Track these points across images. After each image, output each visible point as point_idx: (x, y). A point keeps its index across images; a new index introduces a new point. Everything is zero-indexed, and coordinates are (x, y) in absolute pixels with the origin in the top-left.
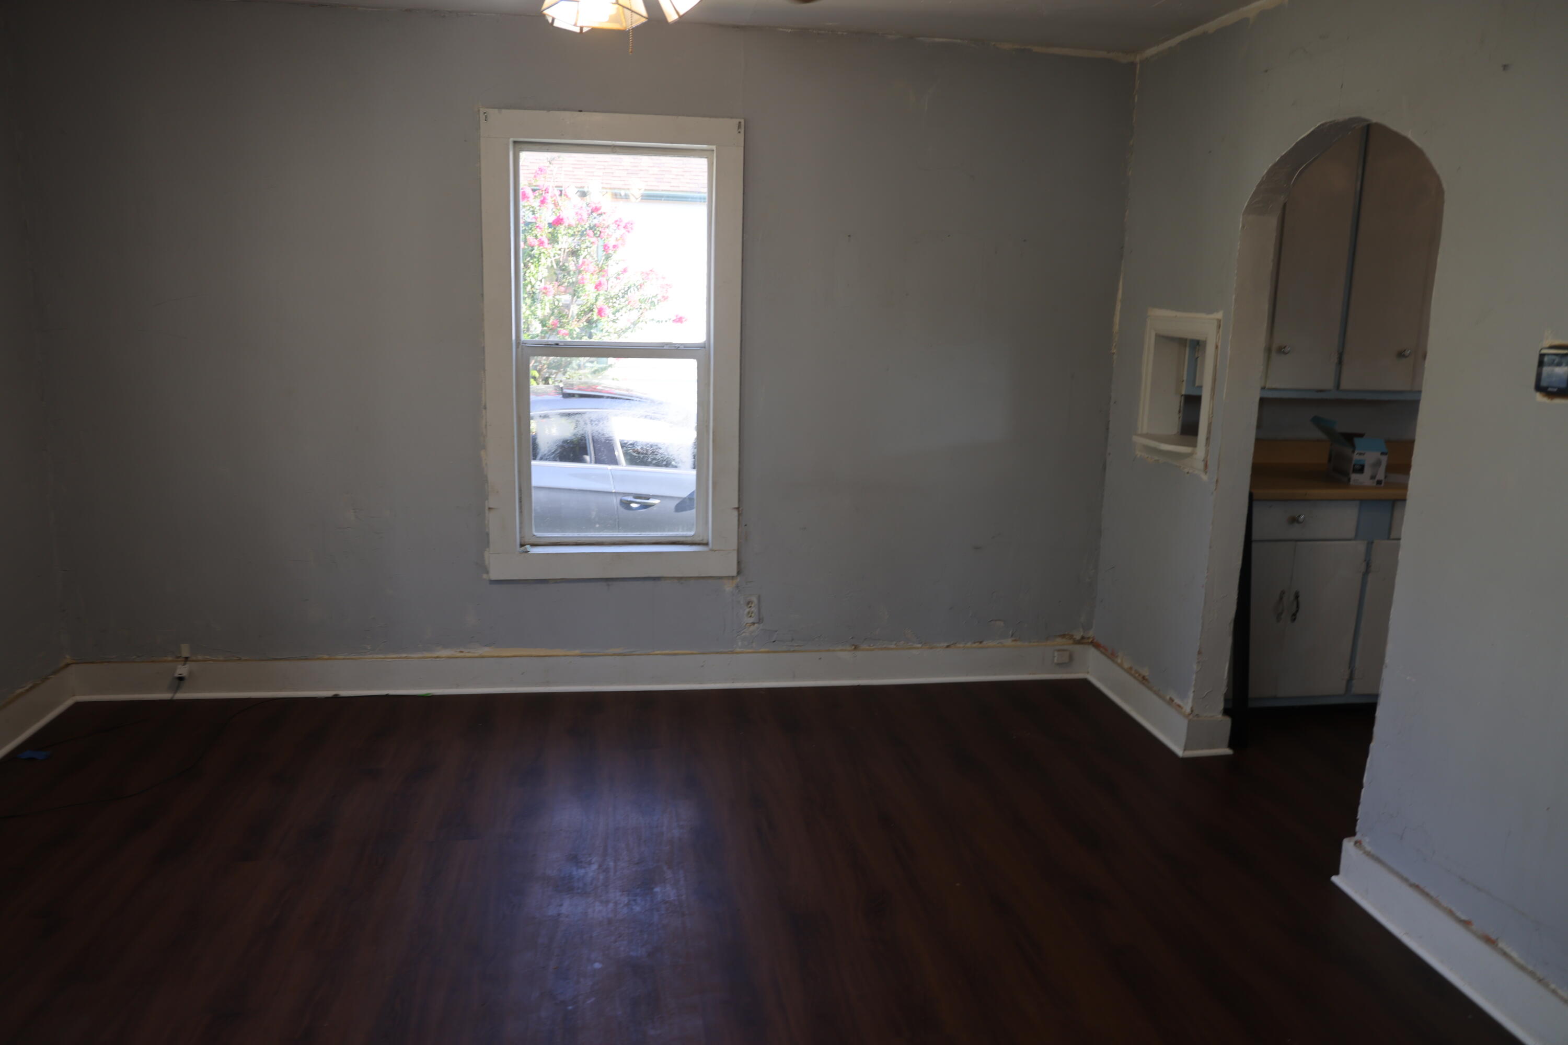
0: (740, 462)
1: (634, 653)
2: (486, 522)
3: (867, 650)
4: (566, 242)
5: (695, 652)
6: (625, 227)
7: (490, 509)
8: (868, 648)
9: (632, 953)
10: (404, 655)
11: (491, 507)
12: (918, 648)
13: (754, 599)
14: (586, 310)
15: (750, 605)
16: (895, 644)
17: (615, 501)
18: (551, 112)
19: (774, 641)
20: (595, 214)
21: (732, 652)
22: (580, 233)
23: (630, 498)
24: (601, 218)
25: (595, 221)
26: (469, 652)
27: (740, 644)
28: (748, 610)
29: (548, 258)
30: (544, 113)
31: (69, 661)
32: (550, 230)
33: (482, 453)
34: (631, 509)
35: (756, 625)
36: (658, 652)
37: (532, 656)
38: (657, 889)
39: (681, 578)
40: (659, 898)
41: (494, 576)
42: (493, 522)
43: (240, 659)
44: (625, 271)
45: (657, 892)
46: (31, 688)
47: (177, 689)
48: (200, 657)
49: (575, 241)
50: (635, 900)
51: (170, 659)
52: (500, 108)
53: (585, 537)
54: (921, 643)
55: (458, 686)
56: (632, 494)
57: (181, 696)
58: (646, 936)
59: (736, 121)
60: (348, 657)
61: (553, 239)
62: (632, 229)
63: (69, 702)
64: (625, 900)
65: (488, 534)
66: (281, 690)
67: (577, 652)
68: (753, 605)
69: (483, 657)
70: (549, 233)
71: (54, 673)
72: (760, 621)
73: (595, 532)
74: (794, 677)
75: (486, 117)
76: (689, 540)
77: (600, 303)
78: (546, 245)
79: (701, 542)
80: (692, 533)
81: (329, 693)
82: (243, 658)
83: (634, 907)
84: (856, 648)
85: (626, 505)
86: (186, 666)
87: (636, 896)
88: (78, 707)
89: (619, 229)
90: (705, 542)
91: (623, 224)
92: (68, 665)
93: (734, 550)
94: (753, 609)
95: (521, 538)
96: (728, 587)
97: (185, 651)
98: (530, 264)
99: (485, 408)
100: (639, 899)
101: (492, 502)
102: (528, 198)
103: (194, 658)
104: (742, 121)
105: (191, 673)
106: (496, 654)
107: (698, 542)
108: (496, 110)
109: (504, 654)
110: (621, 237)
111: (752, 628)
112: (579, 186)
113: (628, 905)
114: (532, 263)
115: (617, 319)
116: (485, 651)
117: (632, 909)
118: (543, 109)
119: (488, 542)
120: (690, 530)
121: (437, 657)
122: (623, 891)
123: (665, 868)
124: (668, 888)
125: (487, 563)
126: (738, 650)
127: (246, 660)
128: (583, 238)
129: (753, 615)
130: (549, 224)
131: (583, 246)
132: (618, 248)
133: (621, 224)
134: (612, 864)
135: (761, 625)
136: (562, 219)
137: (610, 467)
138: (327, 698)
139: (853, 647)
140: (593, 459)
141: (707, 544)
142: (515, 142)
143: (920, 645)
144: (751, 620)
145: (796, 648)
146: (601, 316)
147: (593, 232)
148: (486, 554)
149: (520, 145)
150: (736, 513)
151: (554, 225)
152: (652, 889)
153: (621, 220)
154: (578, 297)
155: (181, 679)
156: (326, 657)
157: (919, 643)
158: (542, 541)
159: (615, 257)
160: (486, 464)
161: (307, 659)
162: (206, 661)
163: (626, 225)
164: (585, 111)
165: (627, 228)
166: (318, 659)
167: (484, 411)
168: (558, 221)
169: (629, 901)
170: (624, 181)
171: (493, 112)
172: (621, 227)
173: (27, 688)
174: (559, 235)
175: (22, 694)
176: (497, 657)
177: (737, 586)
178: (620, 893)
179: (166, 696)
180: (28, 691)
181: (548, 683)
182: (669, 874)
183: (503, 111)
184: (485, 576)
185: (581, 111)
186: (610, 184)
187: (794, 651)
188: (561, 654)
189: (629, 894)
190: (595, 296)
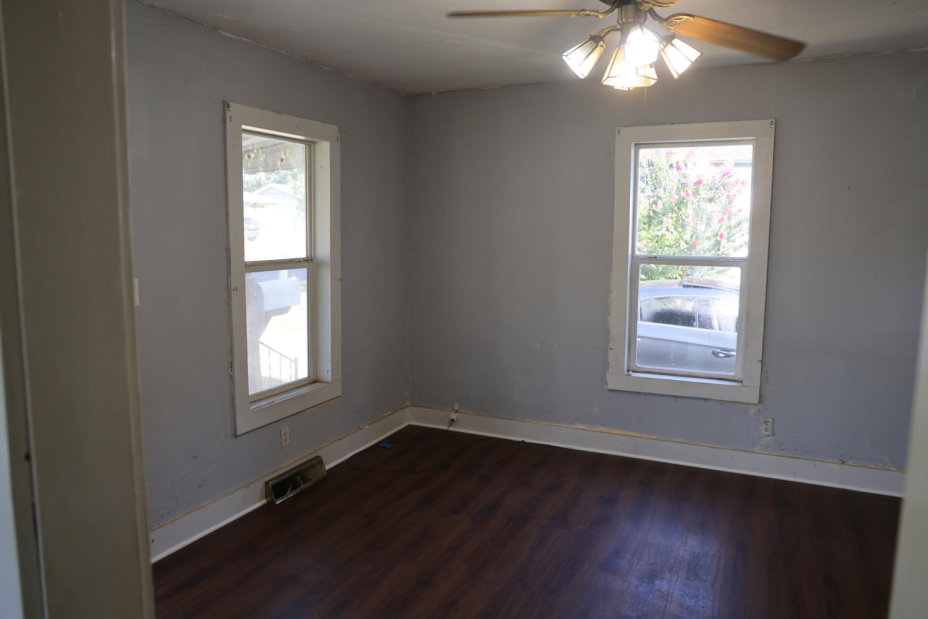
0: (764, 332)
1: (690, 443)
2: (608, 356)
3: (852, 466)
4: (705, 194)
5: (728, 448)
6: (741, 184)
7: (610, 348)
8: (852, 464)
9: (628, 613)
10: (560, 425)
11: (611, 348)
12: (894, 471)
13: (770, 420)
14: (714, 234)
15: (766, 424)
16: (875, 465)
17: (710, 351)
18: (655, 126)
19: (782, 449)
20: (725, 177)
21: (753, 452)
22: (715, 189)
23: (719, 351)
24: (730, 179)
25: (725, 181)
26: (593, 428)
27: (758, 447)
28: (765, 426)
29: (694, 204)
30: (651, 127)
31: (408, 404)
32: (695, 187)
33: (608, 317)
34: (719, 357)
35: (770, 437)
36: (704, 445)
37: (628, 436)
38: (657, 582)
39: (721, 401)
40: (657, 587)
41: (610, 387)
42: (612, 356)
43: (480, 415)
44: (740, 210)
45: (656, 584)
46: (390, 414)
47: (450, 425)
48: (462, 411)
49: (712, 193)
50: (641, 585)
51: (450, 410)
52: (627, 126)
53: (669, 370)
54: (897, 467)
55: (586, 446)
56: (720, 348)
57: (452, 429)
58: (640, 606)
59: (770, 121)
60: (531, 421)
61: (696, 193)
62: (747, 184)
63: (406, 424)
64: (636, 583)
65: (608, 363)
66: (497, 434)
67: (655, 437)
68: (768, 424)
69: (601, 432)
70: (695, 189)
71: (401, 409)
72: (773, 434)
73: (672, 368)
74: (795, 475)
75: (619, 132)
76: (730, 378)
77: (722, 230)
78: (691, 196)
79: (738, 380)
80: (733, 374)
81: (520, 439)
82: (482, 415)
83: (640, 588)
84: (843, 463)
85: (715, 354)
86: (456, 414)
87: (643, 582)
88: (410, 426)
89: (738, 185)
90: (741, 380)
91: (740, 182)
92: (407, 406)
93: (758, 387)
94: (768, 426)
95: (628, 367)
96: (753, 410)
97: (456, 407)
98: (682, 208)
99: (611, 292)
100: (644, 585)
101: (611, 345)
102: (681, 169)
103: (460, 411)
104: (774, 120)
105: (457, 418)
106: (608, 432)
107: (736, 380)
108: (625, 128)
109: (613, 432)
110: (739, 190)
111: (767, 438)
112: (716, 160)
113: (636, 586)
114: (684, 207)
115: (735, 240)
116: (603, 429)
117: (638, 589)
118: (651, 125)
119: (608, 368)
120: (731, 372)
121: (577, 428)
122: (637, 578)
123: (666, 572)
124: (664, 583)
125: (607, 379)
126: (757, 451)
127: (483, 416)
128: (717, 191)
129: (768, 430)
130: (694, 183)
131: (717, 196)
132: (736, 196)
133: (739, 182)
134: (636, 561)
135: (774, 437)
136: (701, 181)
137: (708, 331)
138: (518, 442)
139: (841, 462)
140: (698, 325)
141: (741, 382)
142: (636, 144)
143: (895, 469)
144: (767, 433)
145: (798, 456)
146: (722, 239)
147: (724, 188)
148: (607, 374)
149: (638, 146)
150: (760, 364)
151: (697, 184)
152: (654, 581)
153: (739, 180)
154: (710, 227)
155: (452, 420)
156: (521, 420)
157: (895, 468)
158: (640, 370)
159: (735, 202)
160: (610, 323)
161: (511, 420)
162: (464, 413)
163: (743, 182)
164: (675, 124)
165: (743, 184)
166: (517, 420)
167: (611, 294)
168: (699, 182)
169: (638, 584)
170: (745, 155)
171: (623, 130)
172: (739, 184)
173: (389, 414)
174: (700, 190)
175: (386, 416)
176: (609, 433)
177: (759, 411)
178: (635, 579)
179: (445, 428)
180: (389, 415)
181: (636, 453)
182: (667, 575)
183: (628, 128)
184: (605, 386)
185: (672, 124)
186: (736, 157)
187: (796, 458)
188: (645, 437)
189: (639, 580)
190: (719, 226)
